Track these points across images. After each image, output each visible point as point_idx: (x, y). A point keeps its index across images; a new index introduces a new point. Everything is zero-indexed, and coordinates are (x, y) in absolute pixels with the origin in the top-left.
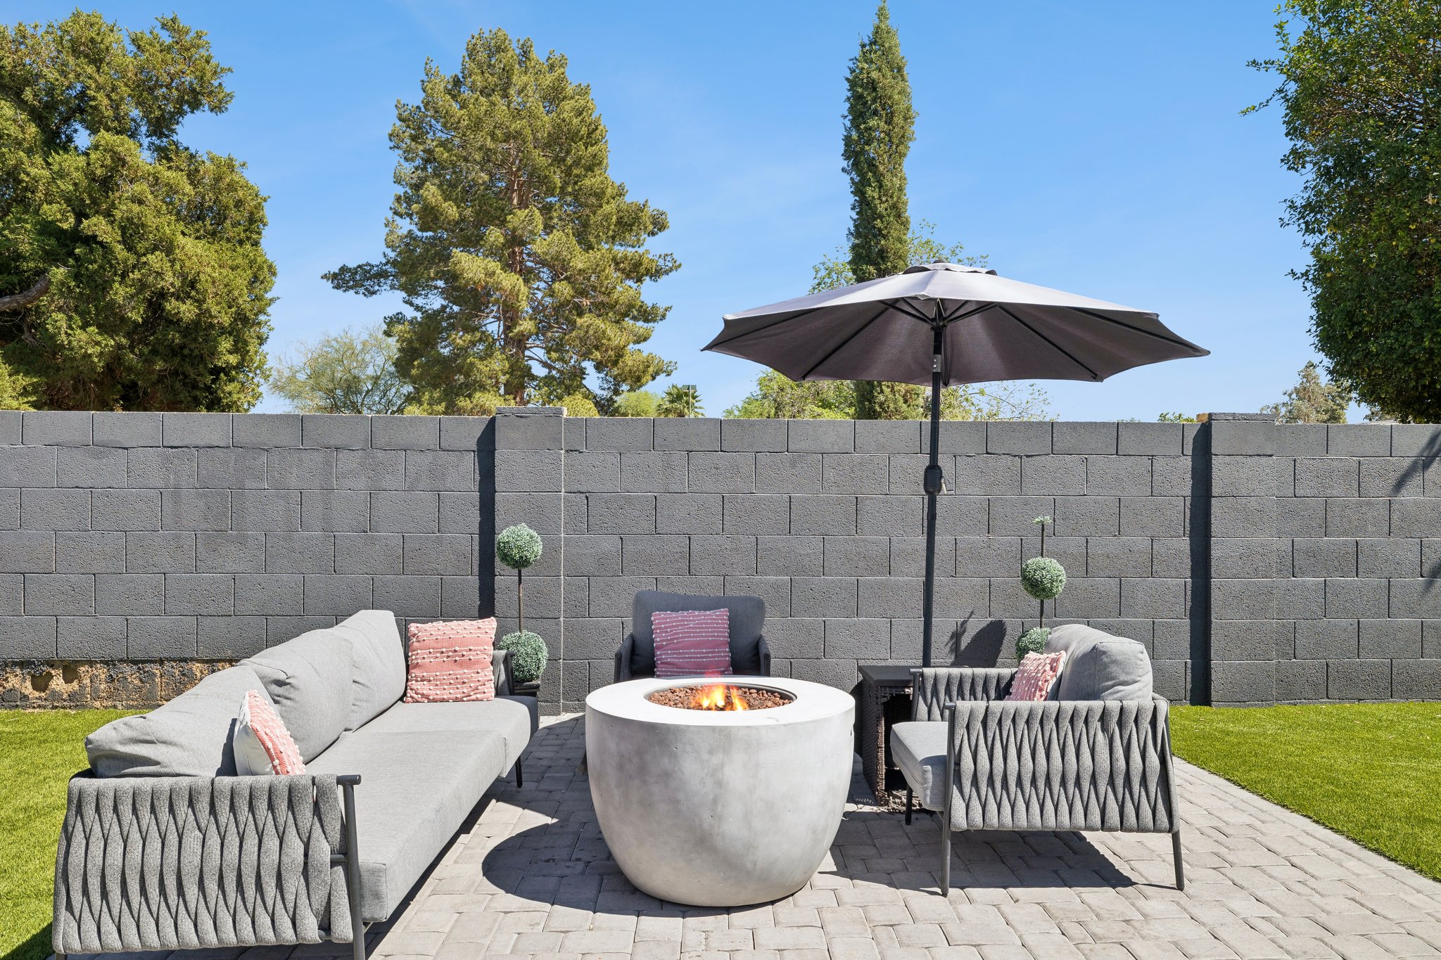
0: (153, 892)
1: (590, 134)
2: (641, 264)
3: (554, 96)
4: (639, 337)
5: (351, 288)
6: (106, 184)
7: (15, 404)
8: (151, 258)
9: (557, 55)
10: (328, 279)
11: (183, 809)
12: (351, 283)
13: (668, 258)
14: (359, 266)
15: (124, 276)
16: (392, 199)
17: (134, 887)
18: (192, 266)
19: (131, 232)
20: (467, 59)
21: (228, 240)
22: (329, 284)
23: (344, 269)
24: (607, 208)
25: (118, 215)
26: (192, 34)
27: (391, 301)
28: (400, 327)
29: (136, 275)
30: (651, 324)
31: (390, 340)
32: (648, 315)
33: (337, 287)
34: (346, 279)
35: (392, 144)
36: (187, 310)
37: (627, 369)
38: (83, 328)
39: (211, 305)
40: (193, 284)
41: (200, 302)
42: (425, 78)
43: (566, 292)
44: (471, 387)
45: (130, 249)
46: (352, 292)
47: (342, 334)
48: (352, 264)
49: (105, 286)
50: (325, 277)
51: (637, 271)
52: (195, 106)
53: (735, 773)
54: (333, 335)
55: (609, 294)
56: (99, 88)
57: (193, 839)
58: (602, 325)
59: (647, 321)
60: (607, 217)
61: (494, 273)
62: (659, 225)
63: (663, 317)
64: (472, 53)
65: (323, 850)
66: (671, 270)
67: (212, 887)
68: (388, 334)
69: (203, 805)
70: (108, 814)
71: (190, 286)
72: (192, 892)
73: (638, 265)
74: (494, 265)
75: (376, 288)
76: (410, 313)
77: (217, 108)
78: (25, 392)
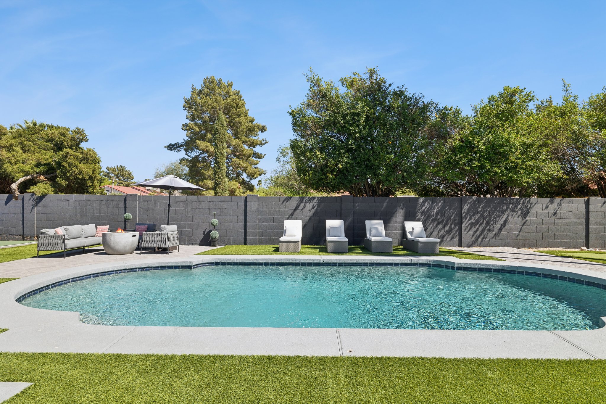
0: (46, 245)
1: (237, 106)
2: (254, 143)
3: (228, 94)
4: (255, 163)
5: (173, 150)
6: (66, 157)
7: (51, 193)
8: (73, 168)
9: (230, 82)
10: (166, 147)
11: (49, 238)
12: (173, 148)
13: (264, 140)
14: (175, 143)
15: (69, 172)
16: (182, 125)
17: (44, 245)
18: (81, 169)
19: (70, 165)
20: (203, 85)
21: (89, 163)
22: (166, 149)
23: (170, 145)
24: (243, 127)
25: (68, 162)
26: (81, 130)
27: (182, 154)
28: (184, 162)
29: (71, 171)
30: (260, 159)
31: (181, 165)
32: (259, 156)
33: (169, 150)
34: (171, 147)
35: (184, 109)
36: (80, 177)
37: (250, 173)
38: (62, 180)
39: (84, 176)
40: (82, 172)
41: (83, 175)
42: (192, 90)
43: (229, 151)
44: (204, 178)
45: (70, 167)
46: (173, 151)
47: (176, 161)
48: (173, 143)
49: (66, 173)
50: (165, 147)
51: (253, 144)
52: (82, 142)
53: (112, 238)
54: (173, 162)
55: (242, 152)
56: (65, 141)
57: (50, 240)
58: (239, 161)
59: (259, 158)
60: (243, 129)
61: (208, 146)
62: (263, 129)
63: (263, 157)
64: (205, 83)
65: (62, 242)
66: (265, 143)
67: (51, 245)
68: (180, 163)
69: (51, 237)
70: (42, 238)
71: (81, 173)
72: (50, 245)
73: (253, 143)
74: (208, 144)
75: (180, 150)
76: (187, 157)
77: (86, 142)
78: (53, 191)
